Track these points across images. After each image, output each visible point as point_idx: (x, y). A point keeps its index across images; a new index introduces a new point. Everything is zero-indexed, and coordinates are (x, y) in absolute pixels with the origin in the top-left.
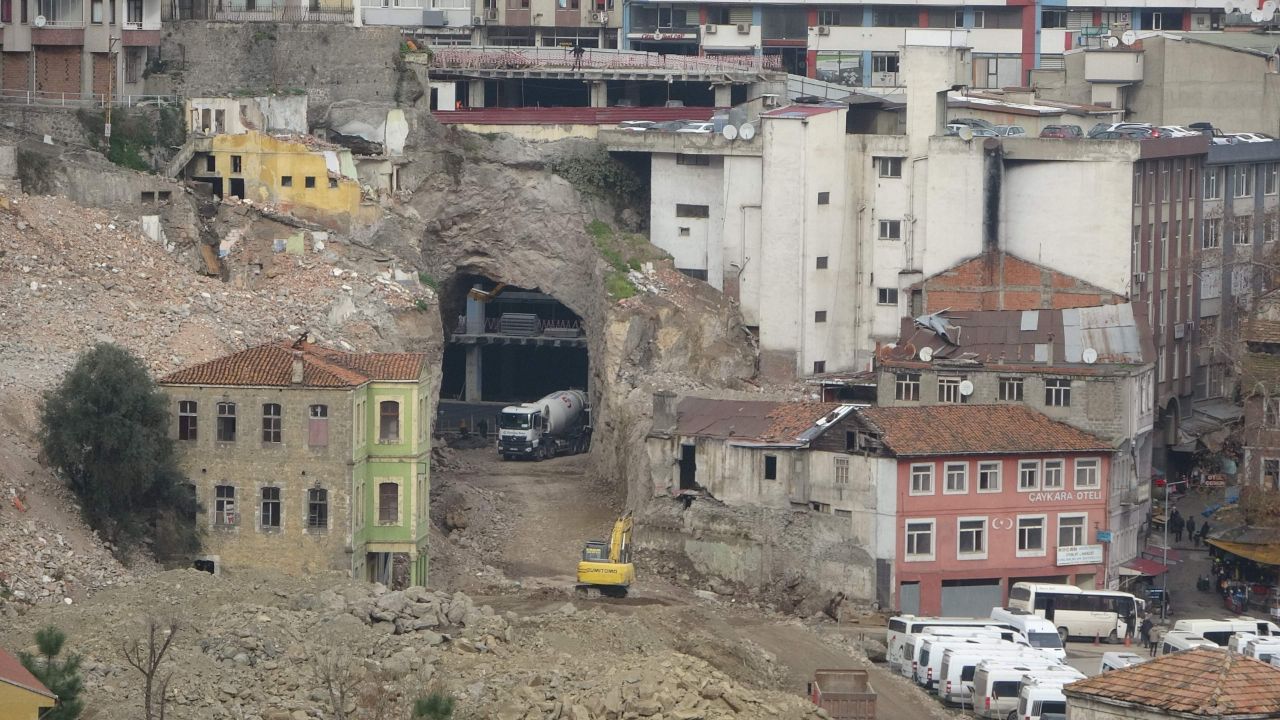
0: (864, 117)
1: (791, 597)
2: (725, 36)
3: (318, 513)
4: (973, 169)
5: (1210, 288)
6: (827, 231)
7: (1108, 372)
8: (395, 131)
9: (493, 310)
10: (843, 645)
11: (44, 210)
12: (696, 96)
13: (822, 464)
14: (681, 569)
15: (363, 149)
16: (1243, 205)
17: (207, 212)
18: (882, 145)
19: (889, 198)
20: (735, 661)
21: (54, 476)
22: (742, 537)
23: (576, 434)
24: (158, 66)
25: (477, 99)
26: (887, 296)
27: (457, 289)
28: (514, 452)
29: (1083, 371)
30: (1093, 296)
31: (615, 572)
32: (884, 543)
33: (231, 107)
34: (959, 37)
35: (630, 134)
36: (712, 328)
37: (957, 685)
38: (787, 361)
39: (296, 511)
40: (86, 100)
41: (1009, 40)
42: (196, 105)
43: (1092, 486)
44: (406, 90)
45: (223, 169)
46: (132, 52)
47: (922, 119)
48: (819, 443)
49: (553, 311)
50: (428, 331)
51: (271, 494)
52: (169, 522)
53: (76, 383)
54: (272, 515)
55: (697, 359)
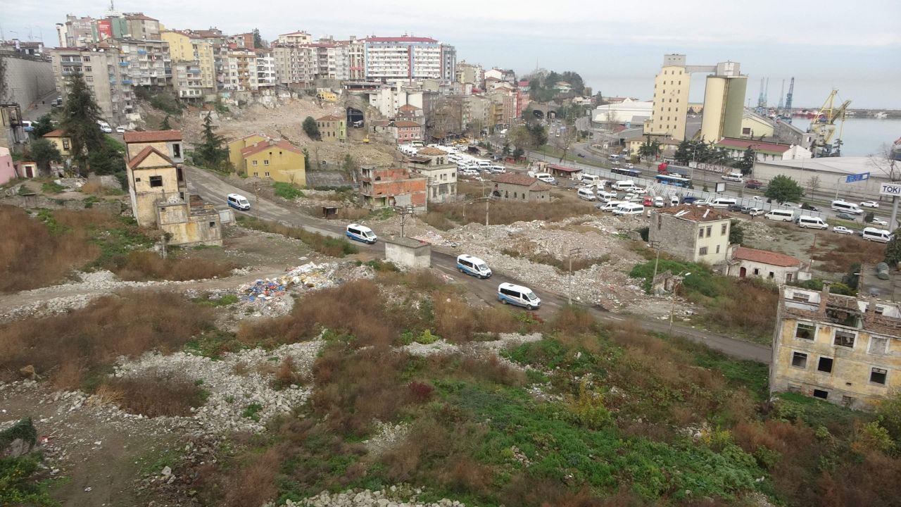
0: (393, 89)
1: (387, 143)
2: (377, 80)
3: (334, 135)
4: (405, 95)
5: (431, 108)
6: (389, 102)
7: (420, 117)
8: (340, 91)
9: (352, 111)
10: (392, 148)
11: (301, 101)
12: (374, 87)
13: (389, 128)
14: (375, 140)
15: (337, 93)
16: (434, 99)
17: (320, 101)
18: (395, 92)
19: (396, 98)
20: (381, 150)
21: (304, 131)
22: (381, 136)
23: (362, 125)
24: (313, 85)
25: (350, 87)
26: (396, 109)
27: (348, 109)
28: (356, 127)
29: (417, 117)
30: (419, 109)
31: (367, 140)
32: (397, 137)
33: (322, 89)
34: (403, 80)
35: (367, 91)
36: (377, 113)
37: (405, 152)
38: (385, 116)
39: (331, 134)
40: (305, 88)
41: (408, 80)
42: (318, 89)
43: (419, 130)
44: (341, 87)
45: (321, 96)
46: (310, 83)
47: (399, 89)
48: (389, 126)
49: (359, 112)
50: (345, 114)
51: (329, 133)
52: (317, 136)
53: (306, 121)
54: (329, 135)
55: (375, 116)
